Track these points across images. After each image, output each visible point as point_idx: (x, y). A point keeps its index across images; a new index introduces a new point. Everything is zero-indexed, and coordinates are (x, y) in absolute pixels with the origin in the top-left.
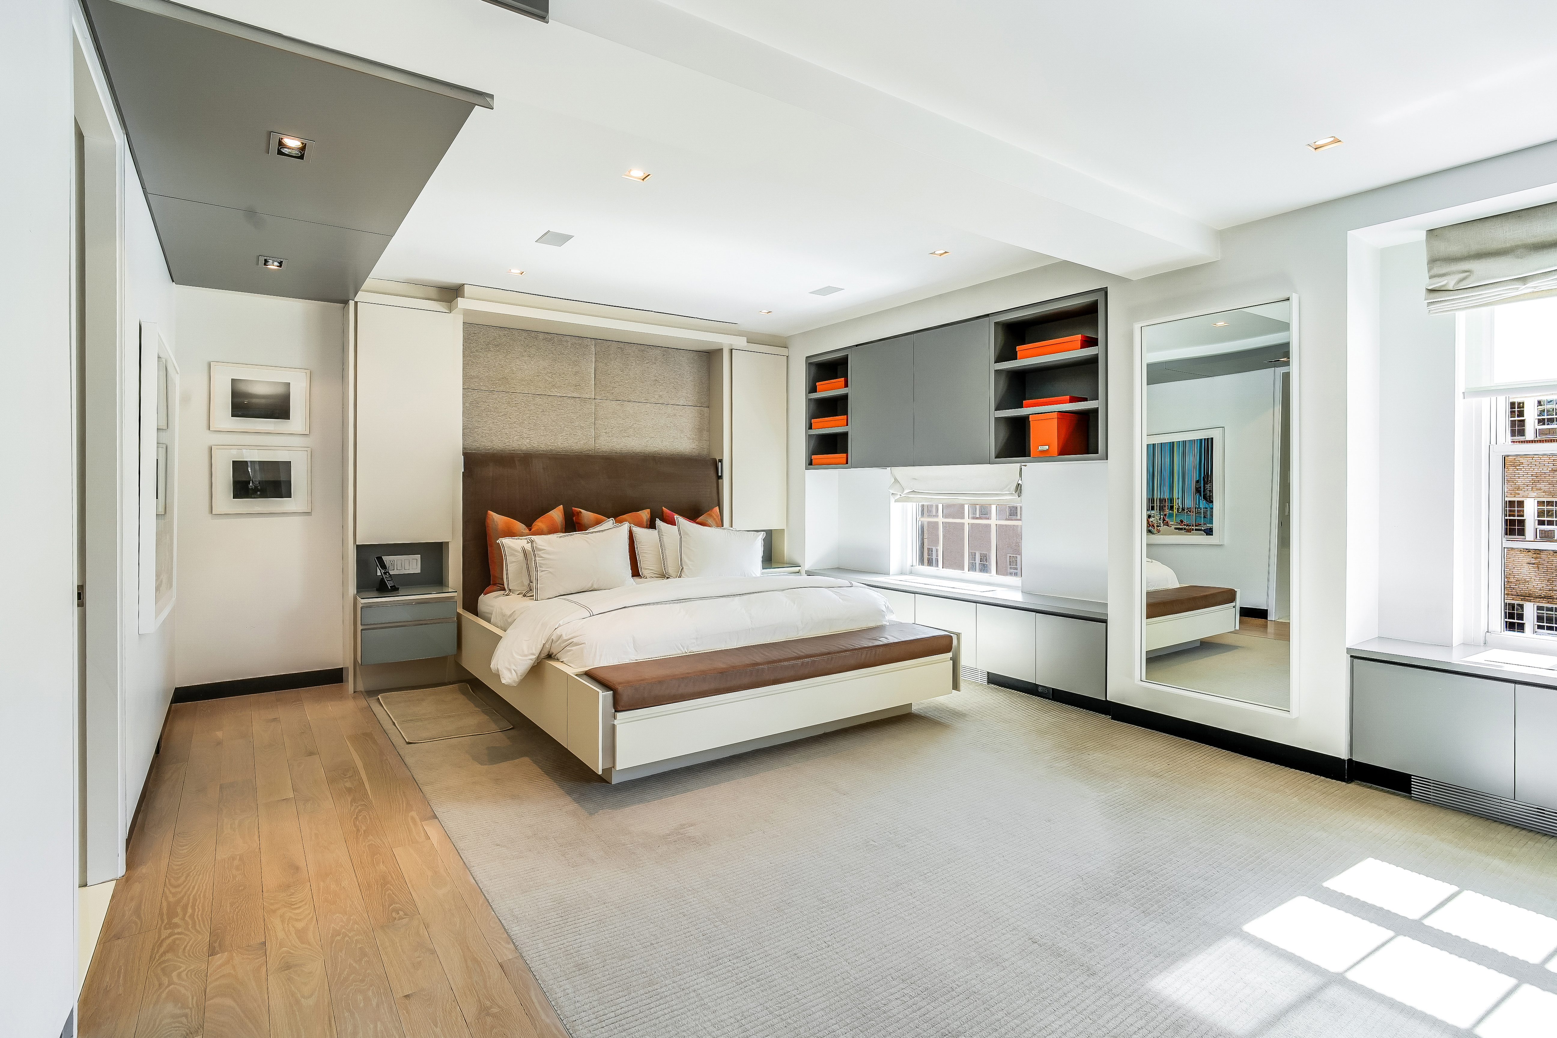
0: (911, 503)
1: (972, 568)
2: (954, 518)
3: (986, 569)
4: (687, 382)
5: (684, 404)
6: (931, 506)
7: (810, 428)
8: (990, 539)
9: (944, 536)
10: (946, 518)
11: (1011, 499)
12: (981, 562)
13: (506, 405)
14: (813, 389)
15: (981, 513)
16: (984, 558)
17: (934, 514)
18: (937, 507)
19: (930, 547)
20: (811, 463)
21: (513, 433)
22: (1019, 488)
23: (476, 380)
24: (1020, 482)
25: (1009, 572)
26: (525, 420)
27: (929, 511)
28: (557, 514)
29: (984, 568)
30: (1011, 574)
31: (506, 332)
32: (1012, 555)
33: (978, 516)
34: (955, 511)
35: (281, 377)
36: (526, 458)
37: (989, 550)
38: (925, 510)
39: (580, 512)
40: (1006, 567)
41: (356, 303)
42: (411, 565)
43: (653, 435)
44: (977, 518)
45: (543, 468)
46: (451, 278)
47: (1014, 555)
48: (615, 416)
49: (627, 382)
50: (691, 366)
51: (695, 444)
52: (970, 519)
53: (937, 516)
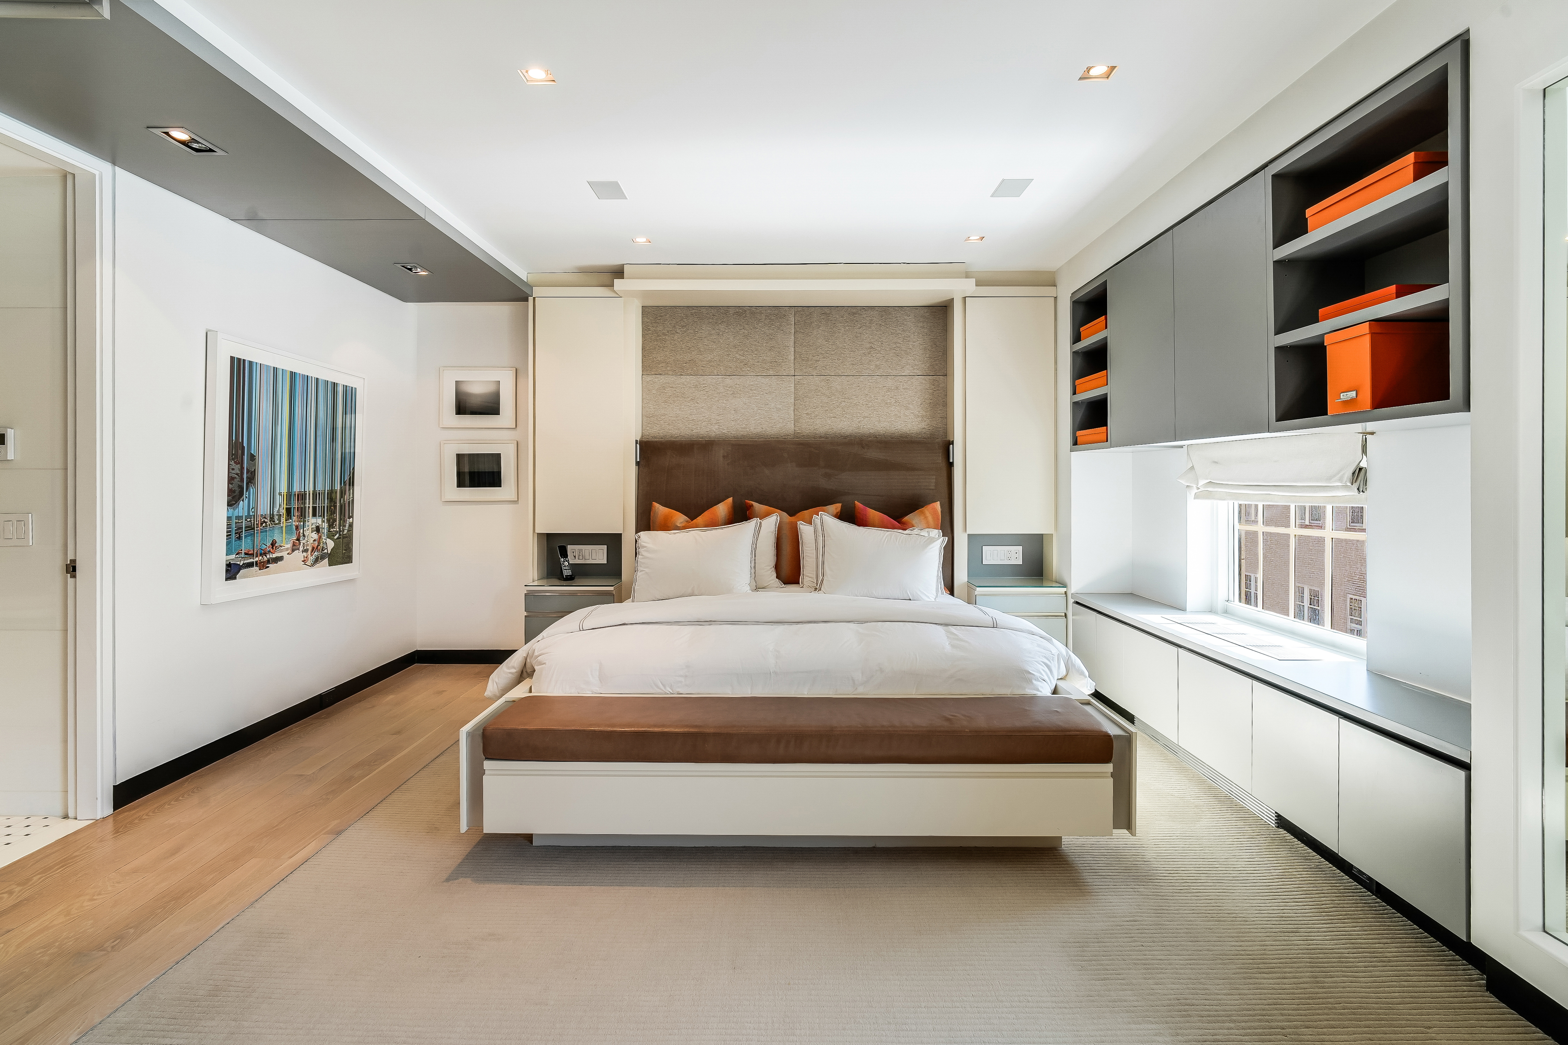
0: (1225, 502)
1: (1299, 614)
2: (1277, 525)
3: (1317, 617)
4: (913, 346)
5: (911, 374)
6: (1250, 506)
7: (1074, 393)
8: (1323, 565)
9: (1265, 557)
10: (1267, 525)
11: (1349, 497)
12: (1310, 604)
13: (694, 389)
14: (1077, 338)
15: (1312, 518)
16: (1315, 598)
17: (1253, 519)
18: (1256, 506)
19: (1248, 574)
20: (1075, 443)
21: (701, 419)
22: (1359, 475)
23: (663, 365)
24: (1363, 464)
25: (1349, 627)
26: (714, 404)
27: (1248, 514)
28: (722, 509)
29: (1315, 617)
30: (1352, 631)
31: (694, 311)
32: (1354, 597)
33: (1307, 523)
34: (1278, 515)
35: (493, 376)
36: (705, 446)
37: (1322, 584)
38: (1245, 513)
39: (752, 505)
40: (1346, 619)
41: (534, 298)
42: (598, 555)
43: (866, 415)
44: (1306, 527)
45: (724, 457)
46: (613, 261)
47: (1357, 598)
48: (819, 394)
49: (833, 353)
50: (921, 324)
51: (926, 423)
52: (1297, 528)
53: (1255, 522)
